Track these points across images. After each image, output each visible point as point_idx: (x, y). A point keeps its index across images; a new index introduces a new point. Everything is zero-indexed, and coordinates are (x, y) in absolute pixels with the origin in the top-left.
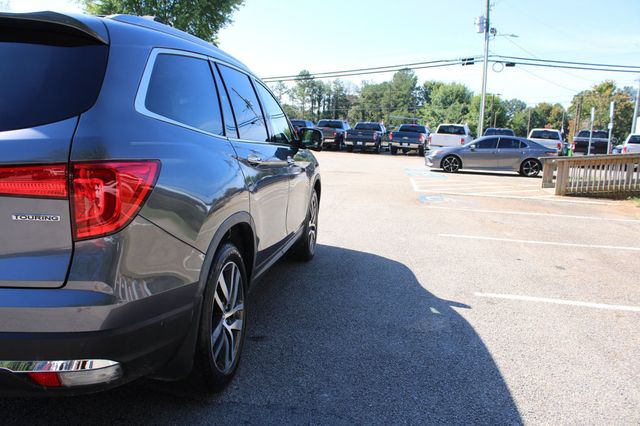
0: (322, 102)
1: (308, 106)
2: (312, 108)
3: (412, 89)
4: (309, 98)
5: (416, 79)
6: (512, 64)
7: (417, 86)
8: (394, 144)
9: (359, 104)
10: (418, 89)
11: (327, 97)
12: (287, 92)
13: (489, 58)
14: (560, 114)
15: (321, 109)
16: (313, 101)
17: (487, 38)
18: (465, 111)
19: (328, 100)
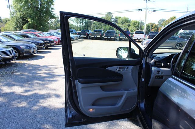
0: (83, 23)
1: (79, 24)
2: (80, 25)
3: (111, 19)
4: (79, 22)
5: (112, 16)
6: (155, 11)
7: (113, 18)
8: (120, 37)
9: (94, 24)
10: (113, 19)
11: (85, 22)
12: (72, 20)
13: (147, 9)
14: (155, 26)
15: (83, 26)
16: (80, 23)
17: (146, 2)
18: (129, 26)
19: (85, 23)
